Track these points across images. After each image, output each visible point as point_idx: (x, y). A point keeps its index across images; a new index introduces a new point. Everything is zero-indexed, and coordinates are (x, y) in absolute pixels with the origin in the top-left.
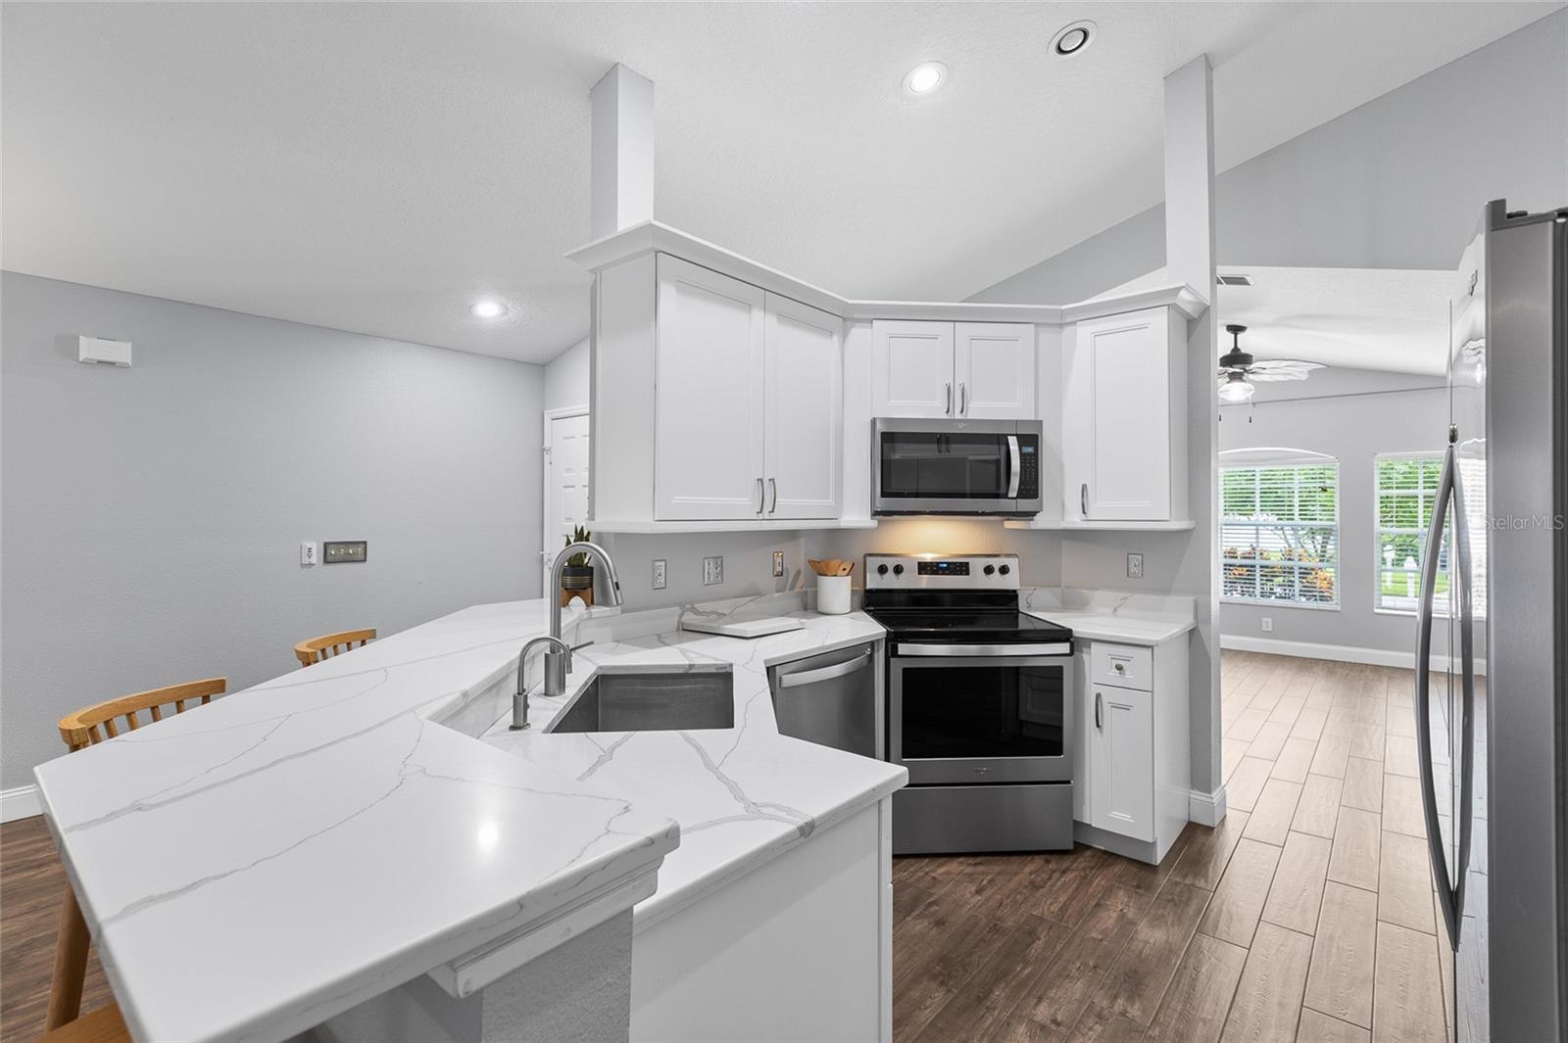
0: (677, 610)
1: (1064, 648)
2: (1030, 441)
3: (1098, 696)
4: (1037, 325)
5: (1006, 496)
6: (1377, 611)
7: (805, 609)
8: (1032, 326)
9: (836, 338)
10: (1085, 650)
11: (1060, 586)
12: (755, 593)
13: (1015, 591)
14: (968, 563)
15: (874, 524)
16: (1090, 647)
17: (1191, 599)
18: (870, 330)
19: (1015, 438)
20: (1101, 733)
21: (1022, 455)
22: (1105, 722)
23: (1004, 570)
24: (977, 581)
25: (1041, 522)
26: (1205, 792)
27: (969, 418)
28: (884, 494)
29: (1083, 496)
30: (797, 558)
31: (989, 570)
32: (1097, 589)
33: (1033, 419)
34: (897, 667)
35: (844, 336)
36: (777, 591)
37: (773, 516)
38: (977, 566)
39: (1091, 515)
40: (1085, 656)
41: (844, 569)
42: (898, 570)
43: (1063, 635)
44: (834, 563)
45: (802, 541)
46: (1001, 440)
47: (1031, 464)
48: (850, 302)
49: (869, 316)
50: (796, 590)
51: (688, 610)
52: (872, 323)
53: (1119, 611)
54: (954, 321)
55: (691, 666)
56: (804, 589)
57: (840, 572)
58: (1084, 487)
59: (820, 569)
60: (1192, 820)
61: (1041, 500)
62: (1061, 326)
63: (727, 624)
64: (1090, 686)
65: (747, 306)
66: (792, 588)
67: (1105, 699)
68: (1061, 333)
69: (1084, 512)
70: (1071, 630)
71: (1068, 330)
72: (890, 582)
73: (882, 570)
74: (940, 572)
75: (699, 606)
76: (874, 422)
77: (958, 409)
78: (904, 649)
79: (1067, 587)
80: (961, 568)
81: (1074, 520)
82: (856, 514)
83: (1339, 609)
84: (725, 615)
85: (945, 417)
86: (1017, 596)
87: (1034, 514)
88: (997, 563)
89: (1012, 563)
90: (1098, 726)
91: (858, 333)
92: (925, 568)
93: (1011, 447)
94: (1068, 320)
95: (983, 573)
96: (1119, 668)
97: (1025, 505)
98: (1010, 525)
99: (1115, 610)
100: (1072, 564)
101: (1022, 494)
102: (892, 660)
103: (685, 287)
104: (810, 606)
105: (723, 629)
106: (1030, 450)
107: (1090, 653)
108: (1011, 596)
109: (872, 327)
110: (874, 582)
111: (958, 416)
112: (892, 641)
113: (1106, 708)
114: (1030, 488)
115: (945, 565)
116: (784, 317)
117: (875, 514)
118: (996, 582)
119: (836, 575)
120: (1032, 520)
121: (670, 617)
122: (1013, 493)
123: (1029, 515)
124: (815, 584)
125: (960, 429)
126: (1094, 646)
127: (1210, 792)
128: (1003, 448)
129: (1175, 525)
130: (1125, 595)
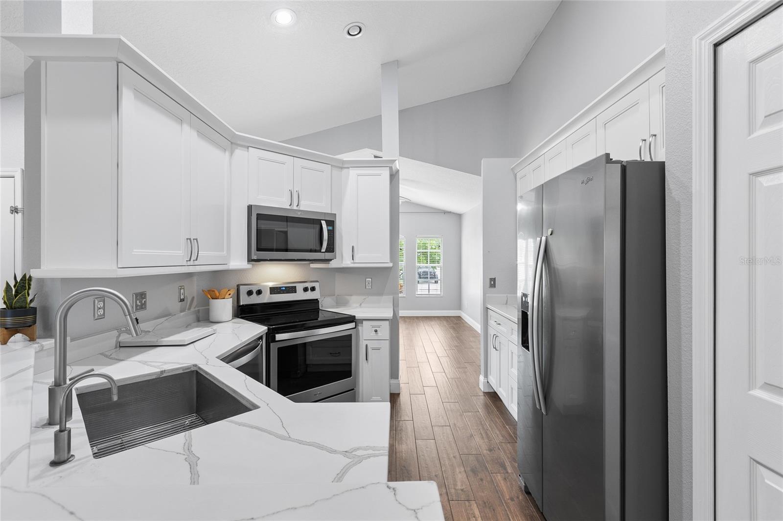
0: (115, 333)
1: (352, 325)
2: (331, 223)
3: (367, 346)
4: (332, 166)
5: (320, 251)
6: (417, 296)
7: (198, 321)
8: (330, 166)
9: (227, 154)
10: (359, 325)
11: (334, 295)
12: (167, 314)
13: (317, 299)
14: (295, 287)
15: (249, 266)
16: (362, 323)
17: (392, 297)
18: (247, 152)
19: (324, 221)
20: (367, 362)
21: (328, 230)
22: (370, 357)
23: (313, 289)
24: (300, 295)
25: (333, 264)
26: (395, 379)
27: (300, 209)
28: (258, 249)
29: (353, 251)
30: (193, 290)
31: (306, 290)
32: (351, 295)
33: (330, 212)
34: (274, 348)
35: (232, 153)
36: (181, 311)
37: (196, 263)
38: (300, 287)
39: (356, 260)
40: (360, 328)
41: (230, 294)
42: (259, 292)
43: (351, 319)
44: (224, 291)
45: (195, 278)
46: (318, 222)
47: (332, 234)
48: (237, 133)
49: (248, 145)
50: (192, 309)
51: (124, 332)
52: (248, 148)
53: (363, 305)
54: (294, 157)
55: (162, 372)
56: (196, 309)
57: (227, 296)
58: (353, 247)
59: (213, 294)
60: (392, 392)
61: (335, 253)
62: (342, 168)
63: (162, 338)
64: (362, 342)
65: (181, 121)
66: (189, 309)
67: (370, 346)
68: (342, 171)
69: (353, 259)
70: (355, 316)
71: (345, 171)
72: (255, 300)
73: (250, 293)
74: (282, 292)
76: (250, 208)
77: (295, 203)
78: (279, 337)
79: (338, 295)
80: (292, 290)
81: (347, 262)
82: (238, 260)
83: (405, 296)
84: (150, 332)
85: (288, 207)
86: (318, 301)
87: (331, 260)
88: (309, 285)
89: (316, 285)
90: (367, 359)
91: (239, 152)
92: (274, 290)
93: (323, 226)
94: (345, 166)
95: (303, 291)
96: (376, 331)
97: (328, 255)
98: (313, 266)
99: (361, 304)
100: (340, 285)
101: (327, 250)
103: (140, 95)
104: (204, 318)
105: (162, 341)
106: (330, 228)
107: (362, 326)
108: (316, 302)
109: (248, 151)
110: (245, 300)
111: (295, 208)
112: (271, 334)
113: (369, 350)
114: (331, 248)
115: (284, 288)
116: (201, 134)
117: (250, 260)
118: (309, 296)
119: (224, 298)
120: (329, 263)
121: (111, 339)
122: (323, 250)
123: (328, 261)
124: (208, 304)
125: (299, 215)
126: (364, 322)
127: (398, 379)
128: (318, 227)
129: (391, 265)
130: (365, 297)
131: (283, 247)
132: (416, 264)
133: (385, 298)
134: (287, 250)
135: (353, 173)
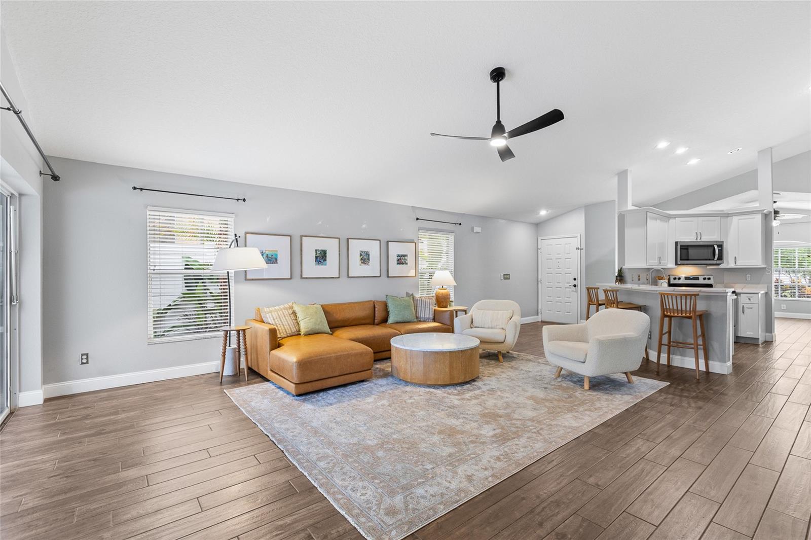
2: (721, 246)
3: (743, 306)
4: (721, 217)
5: (713, 260)
8: (719, 217)
11: (723, 283)
14: (698, 277)
15: (676, 267)
16: (740, 295)
17: (766, 285)
18: (675, 220)
19: (716, 245)
20: (744, 315)
21: (719, 250)
22: (745, 312)
23: (709, 279)
24: (701, 281)
25: (722, 266)
27: (702, 241)
28: (681, 260)
29: (735, 260)
31: (705, 279)
32: (736, 284)
33: (720, 241)
35: (668, 221)
38: (701, 278)
39: (738, 264)
42: (679, 279)
46: (712, 246)
47: (721, 252)
52: (675, 218)
54: (698, 217)
58: (735, 258)
59: (658, 278)
61: (723, 261)
62: (727, 217)
64: (740, 304)
67: (745, 307)
69: (735, 264)
70: (736, 291)
71: (729, 218)
72: (677, 282)
73: (675, 279)
76: (676, 243)
77: (699, 238)
79: (726, 284)
80: (697, 279)
81: (732, 265)
82: (671, 264)
85: (695, 240)
87: (720, 264)
88: (707, 277)
89: (711, 277)
90: (743, 312)
91: (672, 221)
92: (686, 278)
93: (716, 248)
94: (730, 215)
95: (703, 279)
96: (749, 299)
97: (719, 262)
98: (709, 267)
100: (727, 278)
101: (718, 259)
106: (720, 248)
107: (740, 297)
108: (711, 285)
110: (672, 282)
111: (699, 240)
113: (745, 309)
114: (720, 258)
115: (692, 278)
117: (676, 264)
118: (707, 282)
119: (664, 279)
120: (719, 266)
122: (716, 259)
125: (701, 244)
126: (742, 294)
127: (771, 333)
128: (712, 248)
129: (764, 266)
130: (745, 285)
131: (686, 258)
133: (759, 285)
134: (688, 260)
135: (735, 219)
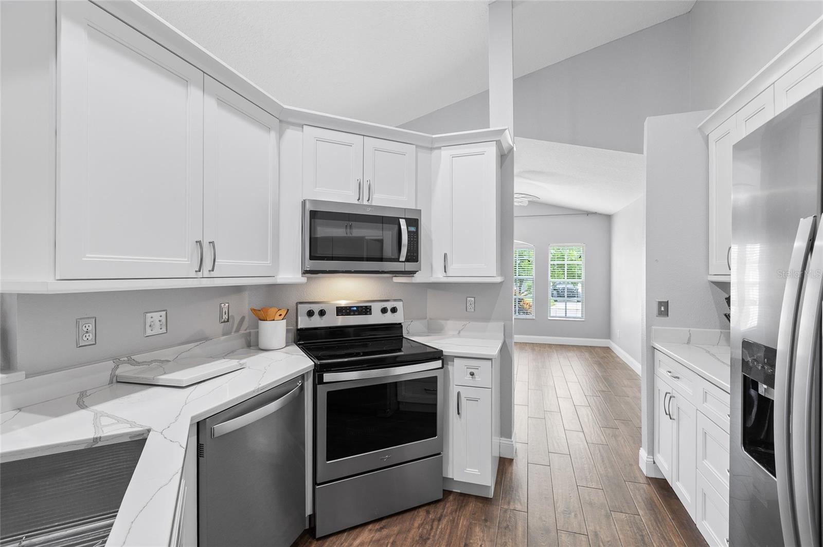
0: (111, 364)
1: (438, 364)
2: (413, 223)
3: (459, 394)
4: (417, 146)
5: (397, 260)
6: (549, 318)
7: (249, 345)
8: (414, 146)
9: (273, 135)
10: (449, 363)
11: (426, 318)
12: (201, 339)
13: (400, 324)
14: (371, 306)
15: (304, 280)
16: (453, 361)
17: (503, 323)
18: (301, 133)
19: (404, 220)
20: (460, 418)
21: (409, 232)
22: (462, 411)
23: (394, 310)
24: (377, 318)
25: (419, 278)
26: (507, 438)
27: (373, 204)
28: (312, 258)
29: (445, 261)
30: (242, 307)
31: (384, 311)
32: (448, 320)
33: (414, 208)
34: (323, 391)
35: (281, 135)
36: (224, 335)
37: (213, 274)
38: (376, 308)
39: (450, 273)
40: (450, 368)
41: (280, 315)
42: (322, 313)
43: (437, 355)
44: (272, 311)
45: (246, 294)
46: (395, 221)
47: (414, 239)
48: (286, 107)
49: (302, 121)
50: (242, 331)
51: (124, 362)
52: (303, 128)
53: (462, 333)
54: (364, 136)
55: (96, 440)
56: (248, 331)
57: (277, 317)
58: (445, 255)
59: (261, 315)
60: (501, 456)
61: (420, 262)
62: (432, 149)
64: (453, 386)
66: (237, 331)
67: (462, 396)
68: (431, 153)
69: (445, 272)
70: (442, 351)
71: (436, 152)
72: (317, 322)
73: (310, 314)
74: (352, 313)
75: (137, 358)
76: (304, 203)
77: (366, 198)
78: (328, 377)
79: (430, 319)
80: (365, 310)
81: (439, 276)
82: (290, 272)
83: (534, 318)
84: (168, 361)
85: (357, 202)
86: (402, 326)
87: (414, 272)
88: (389, 305)
89: (399, 305)
90: (459, 413)
91: (291, 134)
92: (341, 311)
93: (402, 227)
94: (436, 146)
95: (380, 312)
96: (472, 374)
97: (410, 266)
98: (397, 280)
99: (459, 332)
100: (433, 305)
101: (408, 260)
102: (318, 386)
104: (253, 344)
106: (412, 229)
107: (453, 365)
108: (399, 326)
109: (303, 131)
110: (304, 323)
111: (365, 203)
112: (319, 371)
113: (463, 400)
114: (413, 256)
115: (355, 308)
117: (305, 272)
118: (389, 318)
119: (274, 320)
120: (413, 276)
121: (104, 371)
122: (403, 258)
123: (412, 273)
124: (257, 327)
125: (368, 212)
126: (456, 360)
127: (511, 438)
128: (396, 227)
129: (499, 279)
130: (465, 323)
132: (550, 278)
133: (491, 325)
135: (446, 153)
